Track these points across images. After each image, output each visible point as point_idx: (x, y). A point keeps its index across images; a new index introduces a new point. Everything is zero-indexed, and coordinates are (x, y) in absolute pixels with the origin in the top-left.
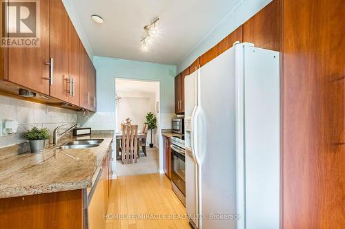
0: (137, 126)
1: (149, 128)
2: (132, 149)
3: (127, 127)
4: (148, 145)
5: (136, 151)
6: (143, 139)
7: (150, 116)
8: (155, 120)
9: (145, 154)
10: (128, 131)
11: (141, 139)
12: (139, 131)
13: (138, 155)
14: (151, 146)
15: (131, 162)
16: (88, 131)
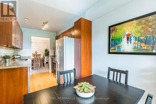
0: (40, 55)
1: (46, 55)
2: (38, 64)
3: (36, 55)
4: (45, 63)
5: (40, 65)
6: (43, 60)
7: (46, 50)
8: (49, 52)
9: (44, 66)
10: (36, 57)
11: (42, 60)
12: (41, 57)
13: (41, 66)
14: (47, 63)
15: (37, 69)
16: (19, 57)
